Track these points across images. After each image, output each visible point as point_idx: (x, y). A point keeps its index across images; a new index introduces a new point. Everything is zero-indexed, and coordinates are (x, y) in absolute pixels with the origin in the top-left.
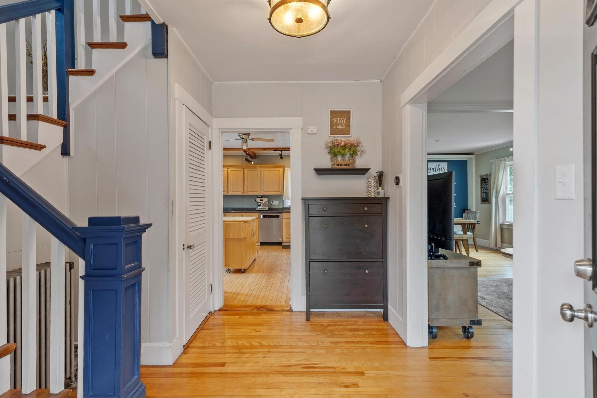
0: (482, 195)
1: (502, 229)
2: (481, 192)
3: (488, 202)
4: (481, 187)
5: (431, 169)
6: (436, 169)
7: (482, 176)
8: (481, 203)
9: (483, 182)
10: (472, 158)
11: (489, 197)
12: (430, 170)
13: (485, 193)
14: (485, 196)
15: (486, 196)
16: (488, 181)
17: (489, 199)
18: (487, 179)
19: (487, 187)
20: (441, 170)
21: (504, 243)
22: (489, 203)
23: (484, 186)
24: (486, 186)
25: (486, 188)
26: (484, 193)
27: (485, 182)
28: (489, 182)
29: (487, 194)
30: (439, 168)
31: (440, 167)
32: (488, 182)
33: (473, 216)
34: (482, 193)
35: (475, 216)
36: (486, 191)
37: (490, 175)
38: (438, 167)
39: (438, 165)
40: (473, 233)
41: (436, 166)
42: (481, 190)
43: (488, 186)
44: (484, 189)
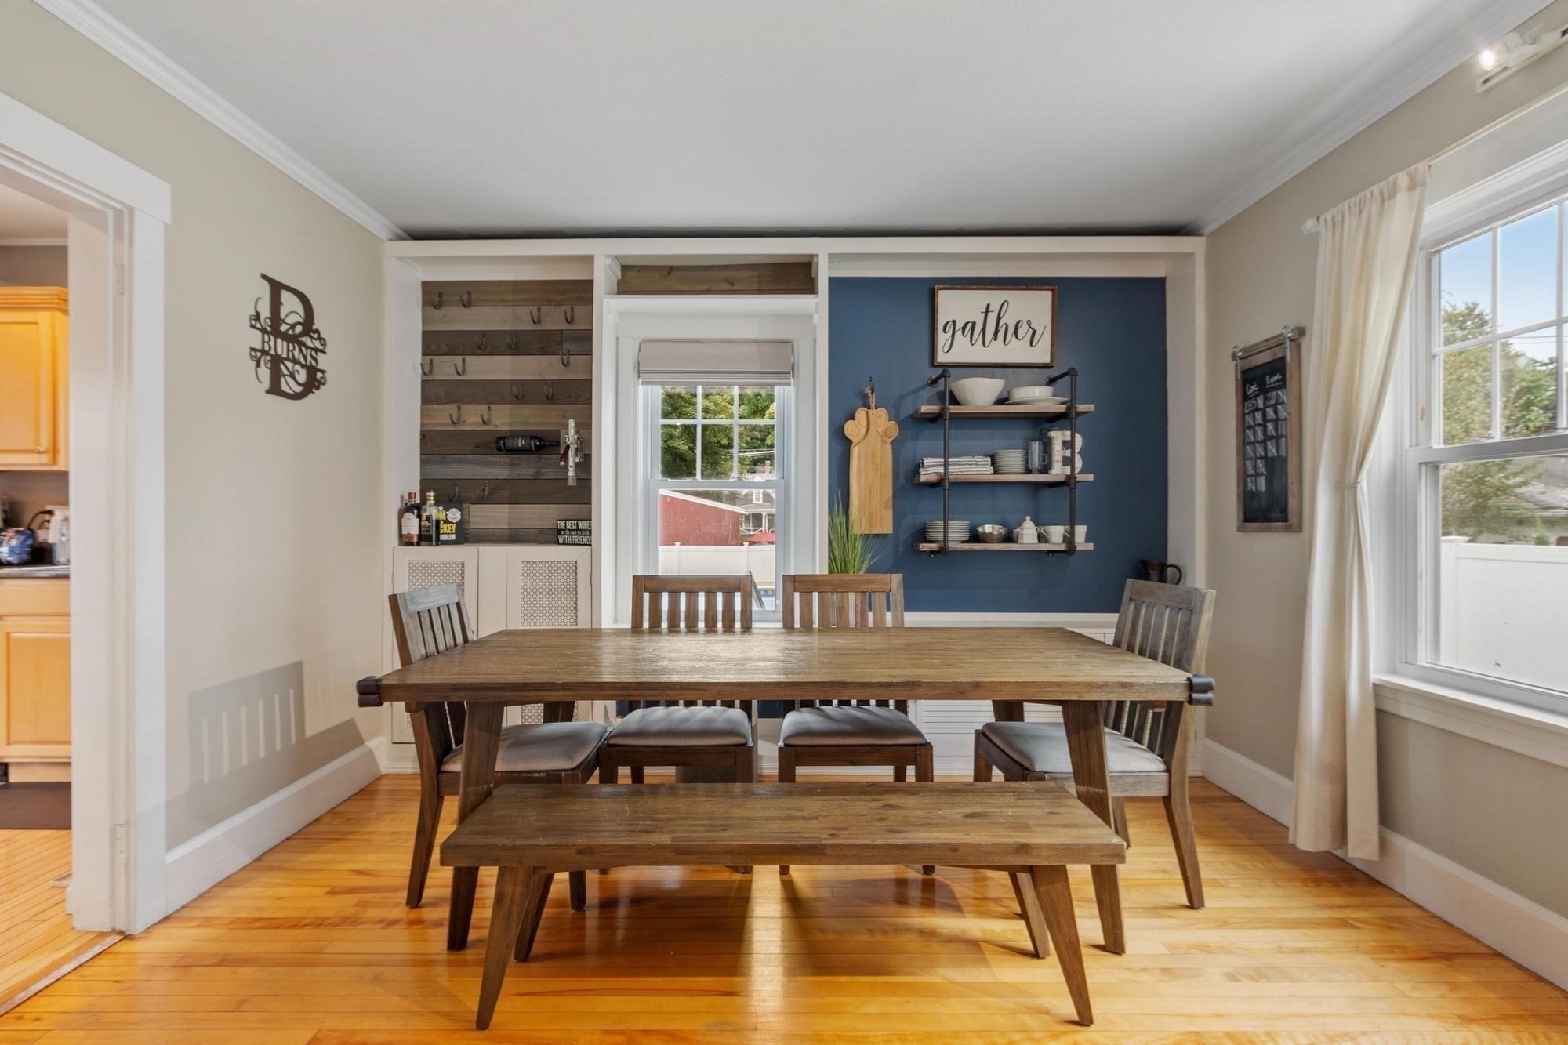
0: (1243, 476)
1: (1384, 720)
2: (1242, 456)
3: (1286, 520)
4: (1243, 426)
5: (959, 326)
6: (984, 329)
7: (1249, 352)
8: (1240, 529)
9: (1254, 388)
10: (1188, 257)
11: (1293, 488)
12: (953, 336)
13: (1265, 458)
14: (1262, 484)
15: (1269, 483)
16: (1284, 380)
17: (1292, 503)
18: (1278, 366)
19: (1276, 421)
20: (1016, 332)
21: (1404, 834)
22: (1289, 529)
23: (1259, 416)
24: (1270, 411)
25: (1270, 426)
26: (1260, 464)
27: (1263, 390)
28: (1291, 384)
29: (1276, 467)
30: (1002, 322)
31: (1009, 319)
32: (1282, 384)
33: (1171, 626)
34: (1249, 463)
35: (1188, 624)
36: (1272, 450)
37: (1301, 332)
38: (999, 319)
39: (995, 308)
40: (1168, 764)
41: (987, 312)
42: (1243, 443)
43: (1283, 414)
44: (1260, 436)
